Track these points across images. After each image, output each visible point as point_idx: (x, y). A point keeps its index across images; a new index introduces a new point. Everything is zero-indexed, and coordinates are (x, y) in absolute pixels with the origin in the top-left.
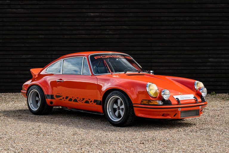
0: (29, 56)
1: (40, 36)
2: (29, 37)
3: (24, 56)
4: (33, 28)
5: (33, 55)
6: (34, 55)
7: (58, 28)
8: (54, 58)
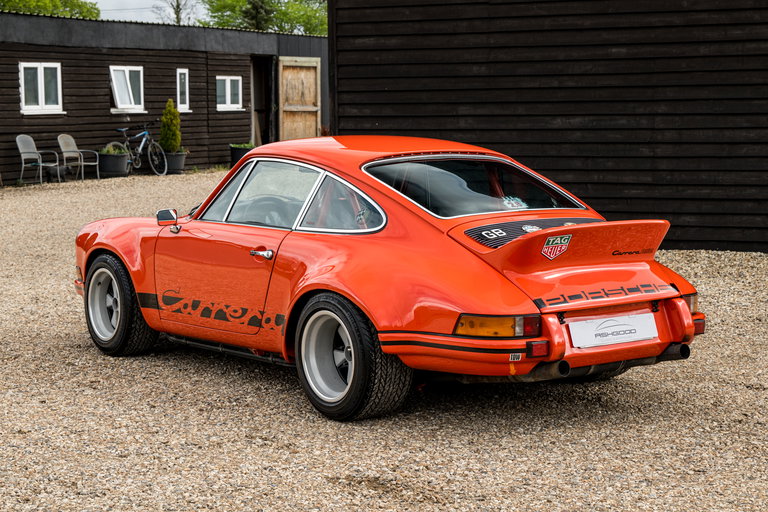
0: (576, 121)
1: (614, 50)
2: (575, 54)
3: (558, 123)
4: (588, 23)
5: (587, 118)
6: (591, 118)
7: (677, 20)
8: (661, 126)
